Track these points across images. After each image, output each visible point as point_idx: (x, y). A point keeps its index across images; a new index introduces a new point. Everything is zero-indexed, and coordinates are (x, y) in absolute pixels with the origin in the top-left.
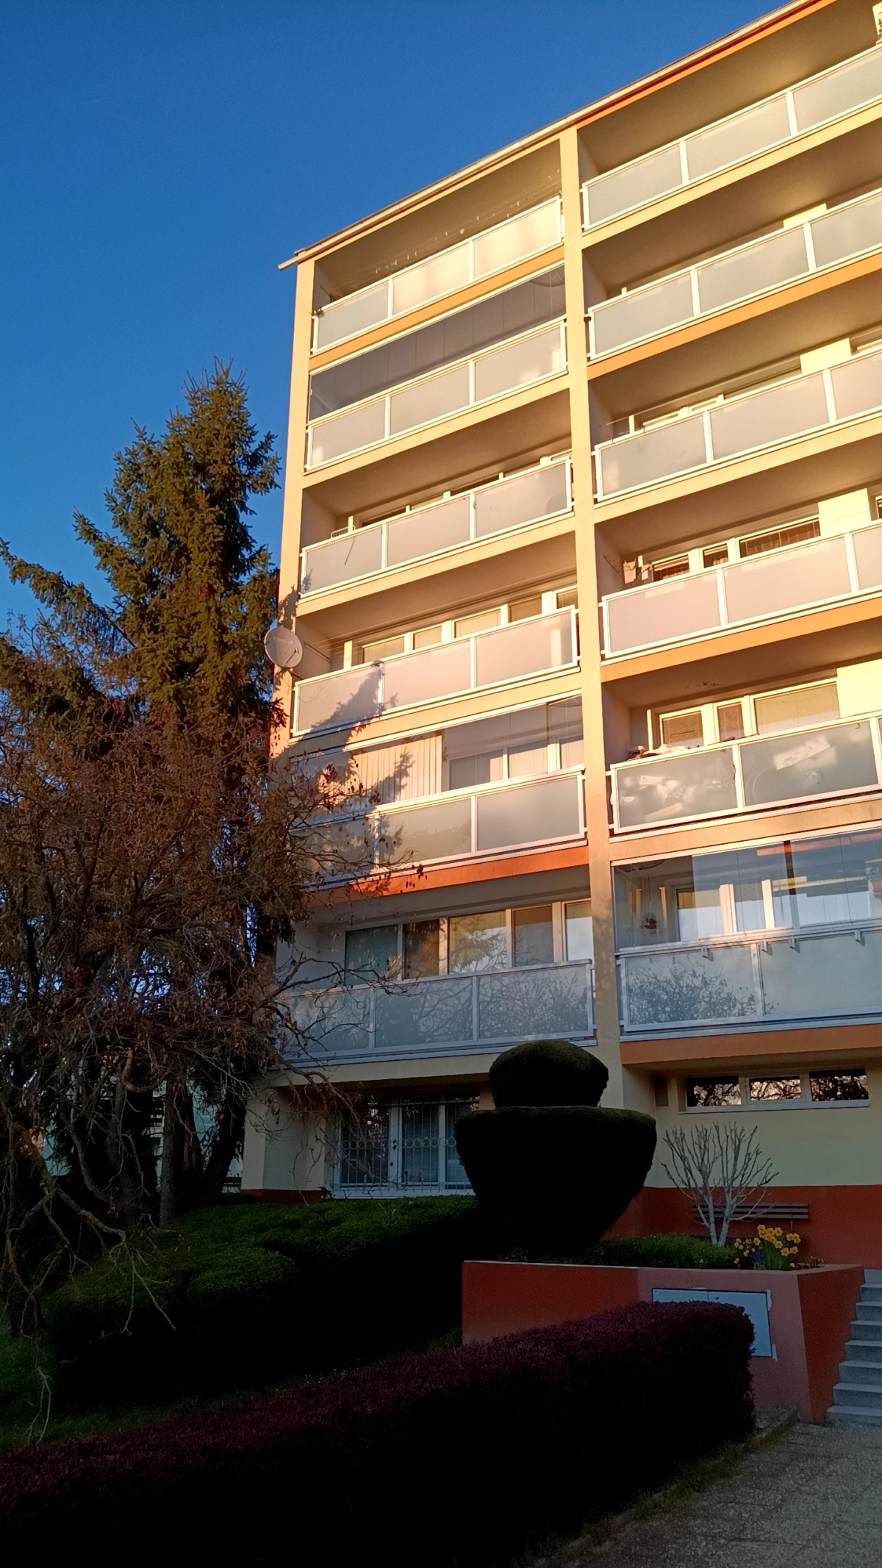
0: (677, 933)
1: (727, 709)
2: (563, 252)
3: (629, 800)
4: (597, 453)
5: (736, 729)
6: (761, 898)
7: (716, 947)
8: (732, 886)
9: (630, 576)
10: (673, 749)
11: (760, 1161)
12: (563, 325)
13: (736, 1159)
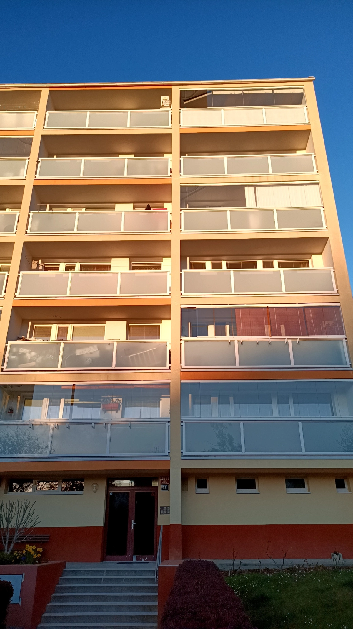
0: (21, 416)
1: (62, 328)
2: (34, 133)
3: (13, 357)
4: (31, 214)
5: (64, 336)
6: (60, 406)
7: (36, 424)
8: (49, 399)
9: (34, 266)
10: (36, 339)
11: (34, 516)
12: (28, 160)
13: (24, 515)
